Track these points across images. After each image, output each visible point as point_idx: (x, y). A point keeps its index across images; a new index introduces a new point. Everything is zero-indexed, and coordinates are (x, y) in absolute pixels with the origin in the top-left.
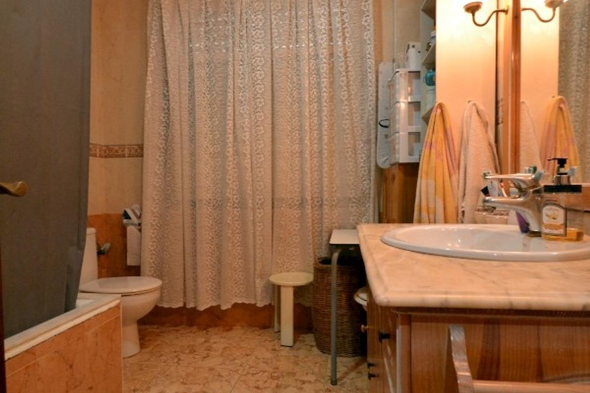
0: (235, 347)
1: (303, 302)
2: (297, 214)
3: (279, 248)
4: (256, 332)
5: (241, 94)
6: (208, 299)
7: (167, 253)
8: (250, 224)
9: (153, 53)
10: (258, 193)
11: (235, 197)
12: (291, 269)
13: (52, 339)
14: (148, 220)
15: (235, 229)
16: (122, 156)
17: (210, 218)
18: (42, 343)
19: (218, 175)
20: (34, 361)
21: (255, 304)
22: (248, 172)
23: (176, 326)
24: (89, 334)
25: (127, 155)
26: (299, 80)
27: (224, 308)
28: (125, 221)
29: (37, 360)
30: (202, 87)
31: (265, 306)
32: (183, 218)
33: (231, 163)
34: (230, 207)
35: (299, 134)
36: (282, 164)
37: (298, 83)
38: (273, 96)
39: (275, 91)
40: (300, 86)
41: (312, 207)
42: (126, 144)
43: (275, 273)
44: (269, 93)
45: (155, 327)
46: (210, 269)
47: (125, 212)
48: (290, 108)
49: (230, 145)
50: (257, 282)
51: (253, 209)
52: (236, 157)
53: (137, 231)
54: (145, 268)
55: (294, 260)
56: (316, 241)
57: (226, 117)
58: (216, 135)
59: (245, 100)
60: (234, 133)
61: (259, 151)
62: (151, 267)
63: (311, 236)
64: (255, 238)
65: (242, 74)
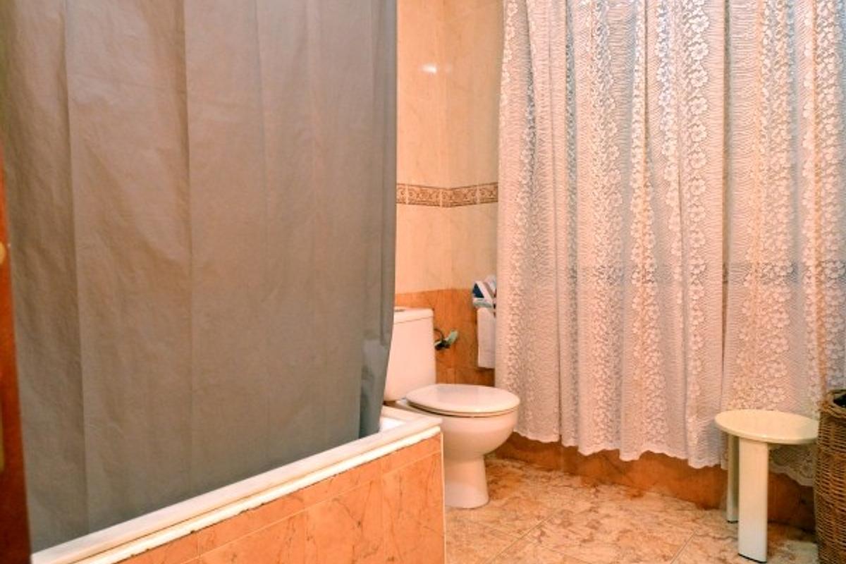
0: (642, 533)
1: (792, 474)
2: (781, 294)
3: (739, 361)
4: (686, 512)
5: (660, 71)
6: (598, 437)
7: (533, 353)
8: (677, 313)
9: (510, 32)
10: (692, 254)
11: (648, 261)
12: (765, 405)
13: (330, 481)
14: (506, 299)
15: (647, 319)
16: (472, 202)
17: (604, 299)
18: (313, 485)
19: (617, 224)
20: (302, 511)
21: (686, 461)
22: (674, 214)
23: (550, 470)
24: (388, 477)
25: (478, 201)
26: (790, 16)
27: (625, 457)
28: (476, 300)
29: (306, 510)
30: (588, 73)
31: (706, 469)
32: (557, 298)
33: (639, 201)
34: (638, 281)
35: (789, 131)
36: (745, 196)
37: (787, 25)
38: (727, 63)
39: (732, 49)
40: (792, 29)
41: (820, 282)
42: (477, 184)
43: (730, 407)
44: (719, 56)
45: (518, 465)
46: (601, 386)
47: (476, 287)
48: (768, 80)
49: (638, 167)
50: (690, 420)
51: (684, 285)
52: (650, 189)
53: (491, 316)
54: (502, 375)
55: (773, 386)
56: (828, 352)
57: (631, 117)
58: (613, 154)
59: (667, 80)
60: (647, 145)
61: (695, 174)
62: (510, 373)
63: (815, 343)
64: (685, 339)
65: (663, 32)
